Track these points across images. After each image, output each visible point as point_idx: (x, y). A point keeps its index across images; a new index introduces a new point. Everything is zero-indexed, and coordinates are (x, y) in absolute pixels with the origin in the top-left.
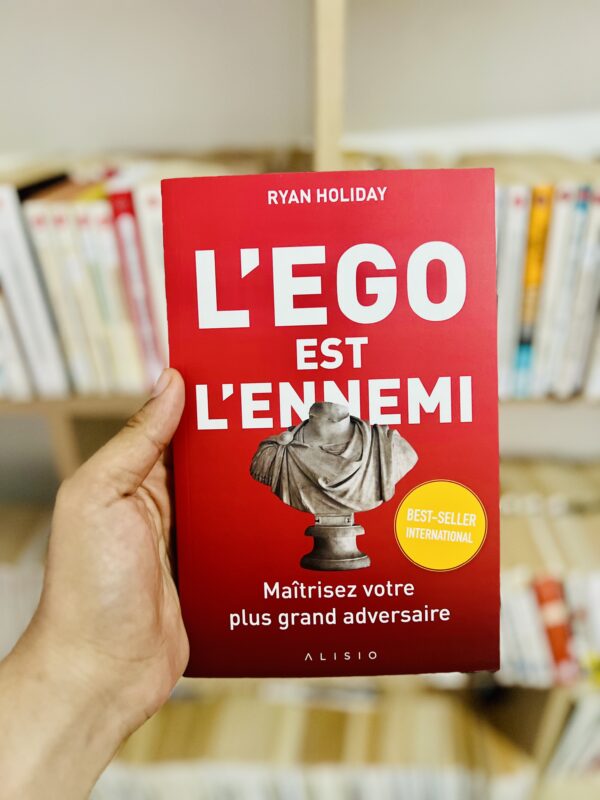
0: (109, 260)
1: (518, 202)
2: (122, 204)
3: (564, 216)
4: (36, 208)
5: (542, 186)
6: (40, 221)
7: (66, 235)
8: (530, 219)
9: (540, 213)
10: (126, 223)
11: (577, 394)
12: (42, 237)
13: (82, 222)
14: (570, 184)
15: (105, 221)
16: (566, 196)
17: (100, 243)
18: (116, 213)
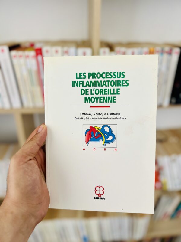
0: (34, 68)
1: (146, 53)
2: (39, 52)
4: (14, 53)
5: (152, 49)
6: (15, 56)
7: (22, 61)
10: (40, 58)
12: (15, 61)
13: (27, 57)
14: (159, 48)
15: (33, 57)
17: (32, 63)
18: (37, 54)
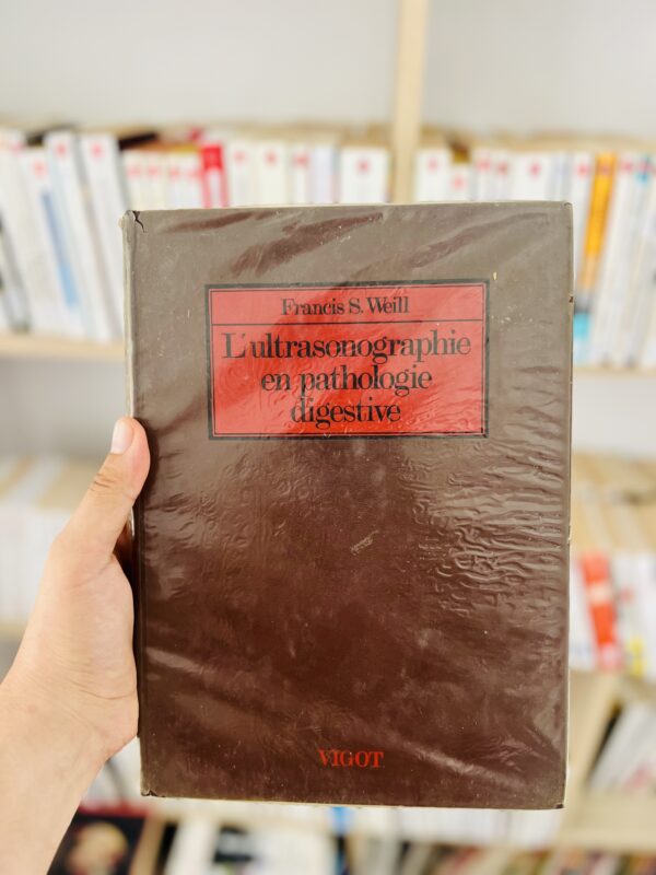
1: (582, 170)
2: (212, 157)
3: (625, 186)
4: (133, 158)
5: (605, 155)
6: (137, 171)
7: (158, 187)
8: (593, 189)
9: (603, 181)
10: (214, 177)
11: (631, 365)
12: (137, 188)
13: (174, 174)
14: (632, 156)
15: (194, 174)
16: (628, 167)
18: (207, 166)
